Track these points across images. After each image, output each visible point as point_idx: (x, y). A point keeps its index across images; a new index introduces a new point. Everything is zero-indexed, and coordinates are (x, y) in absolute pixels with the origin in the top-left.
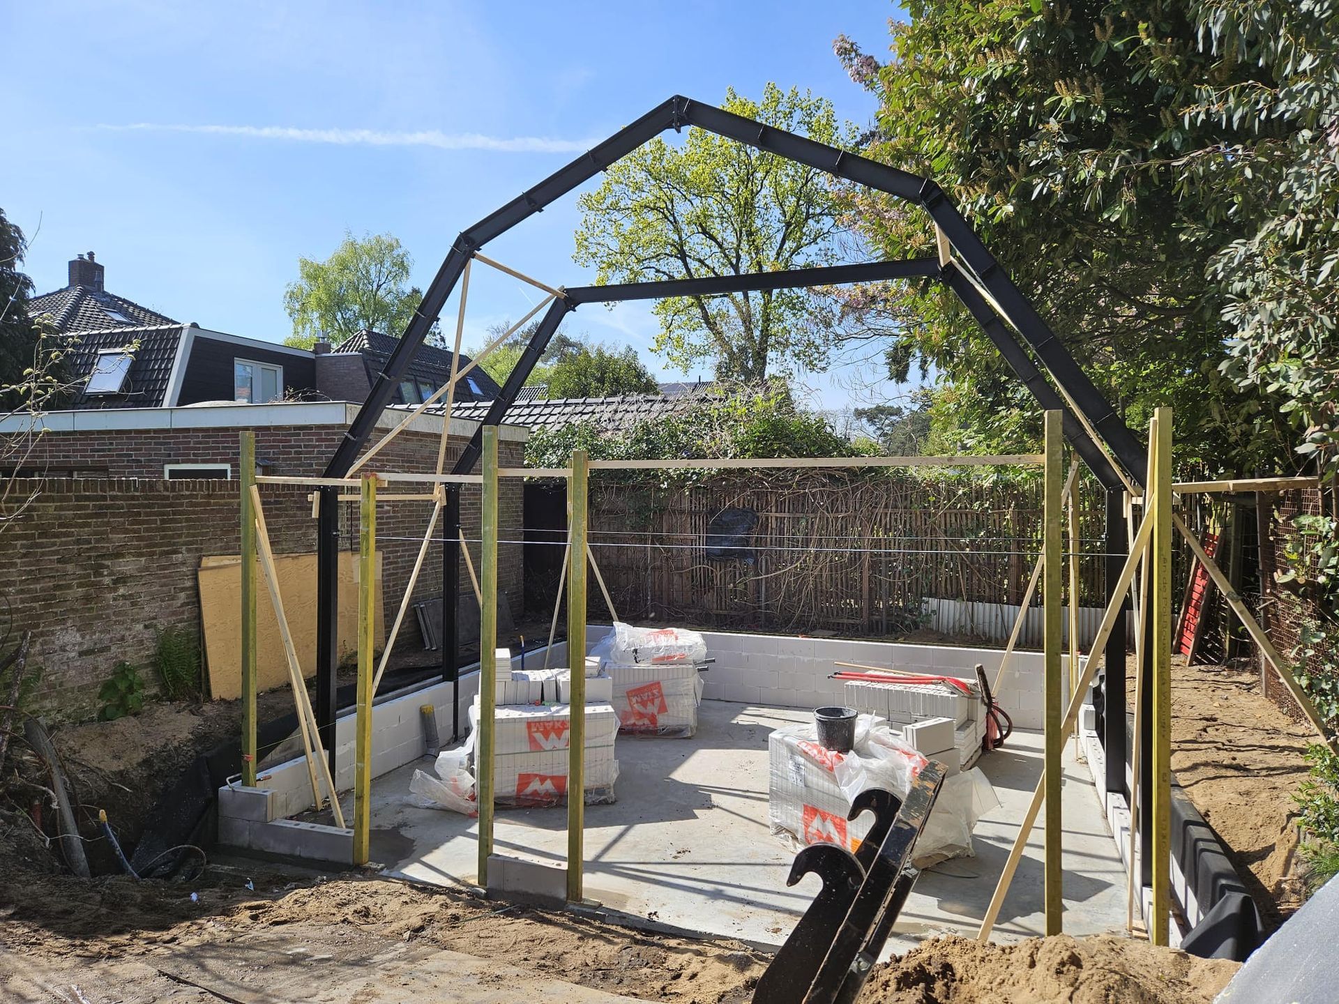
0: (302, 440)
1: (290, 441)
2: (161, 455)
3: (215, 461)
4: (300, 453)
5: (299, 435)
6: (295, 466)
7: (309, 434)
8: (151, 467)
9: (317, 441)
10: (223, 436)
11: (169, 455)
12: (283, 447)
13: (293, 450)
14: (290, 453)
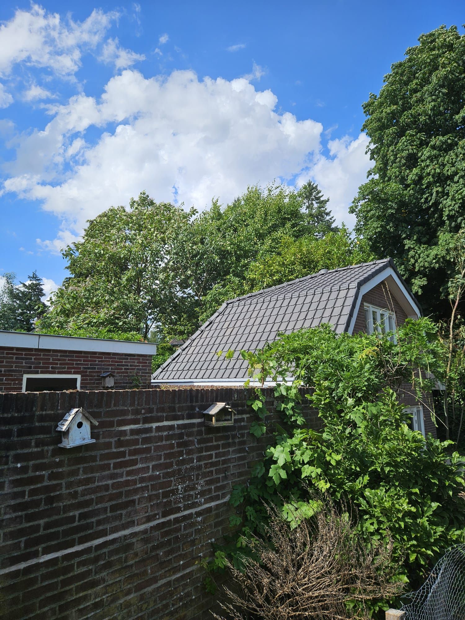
0: (129, 362)
1: (122, 362)
2: (22, 367)
3: (69, 373)
4: (128, 369)
5: (127, 359)
6: (124, 376)
7: (133, 359)
8: (12, 375)
9: (138, 363)
10: (76, 357)
11: (30, 367)
12: (118, 365)
13: (123, 368)
14: (122, 369)
